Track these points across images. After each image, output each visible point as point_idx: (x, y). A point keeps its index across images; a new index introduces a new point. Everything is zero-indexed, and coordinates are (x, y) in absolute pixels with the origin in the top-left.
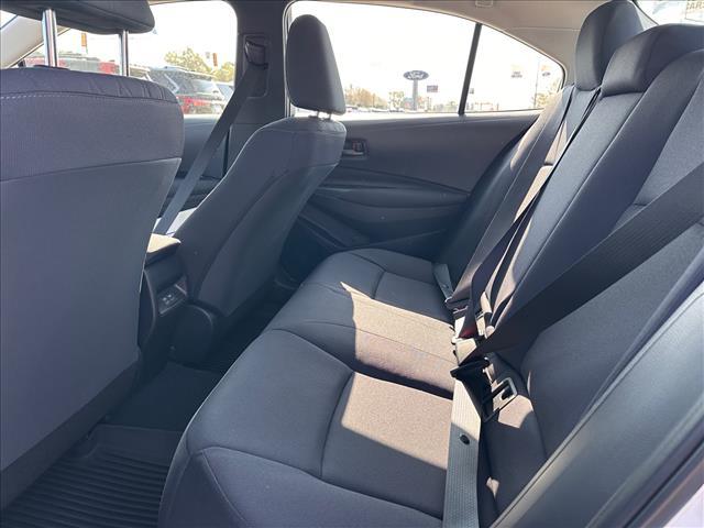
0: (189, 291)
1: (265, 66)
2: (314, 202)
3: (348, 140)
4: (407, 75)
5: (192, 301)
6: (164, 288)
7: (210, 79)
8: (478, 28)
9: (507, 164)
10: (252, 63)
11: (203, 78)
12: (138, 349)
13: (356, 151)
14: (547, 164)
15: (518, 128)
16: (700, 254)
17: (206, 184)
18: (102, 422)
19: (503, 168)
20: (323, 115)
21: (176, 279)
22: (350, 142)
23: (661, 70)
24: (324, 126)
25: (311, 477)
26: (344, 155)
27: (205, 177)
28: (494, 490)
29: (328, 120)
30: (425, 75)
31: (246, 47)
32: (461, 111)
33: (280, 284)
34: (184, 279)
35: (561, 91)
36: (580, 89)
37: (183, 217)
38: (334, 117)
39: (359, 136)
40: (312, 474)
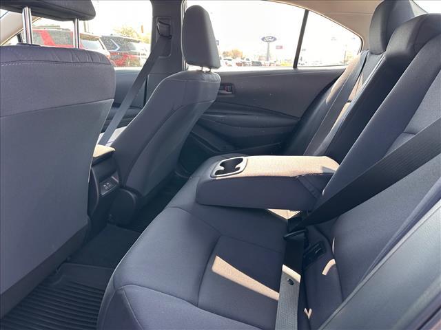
0: (120, 180)
1: (170, 37)
2: (200, 124)
3: (222, 84)
4: (263, 39)
5: (122, 186)
6: (104, 179)
7: (139, 42)
8: (307, 13)
9: (324, 101)
10: (162, 35)
11: (135, 41)
12: (88, 217)
13: (227, 91)
14: (350, 101)
15: (331, 77)
16: (438, 181)
17: (132, 111)
18: (66, 261)
19: (321, 103)
20: (205, 69)
21: (112, 173)
22: (223, 85)
23: (424, 44)
24: (206, 76)
25: (191, 305)
26: (219, 94)
27: (132, 107)
28: (309, 315)
29: (209, 72)
30: (275, 39)
31: (158, 25)
32: (295, 65)
33: (179, 175)
34: (116, 173)
35: (360, 54)
36: (372, 53)
37: (118, 133)
38: (213, 71)
39: (229, 82)
40: (191, 303)
